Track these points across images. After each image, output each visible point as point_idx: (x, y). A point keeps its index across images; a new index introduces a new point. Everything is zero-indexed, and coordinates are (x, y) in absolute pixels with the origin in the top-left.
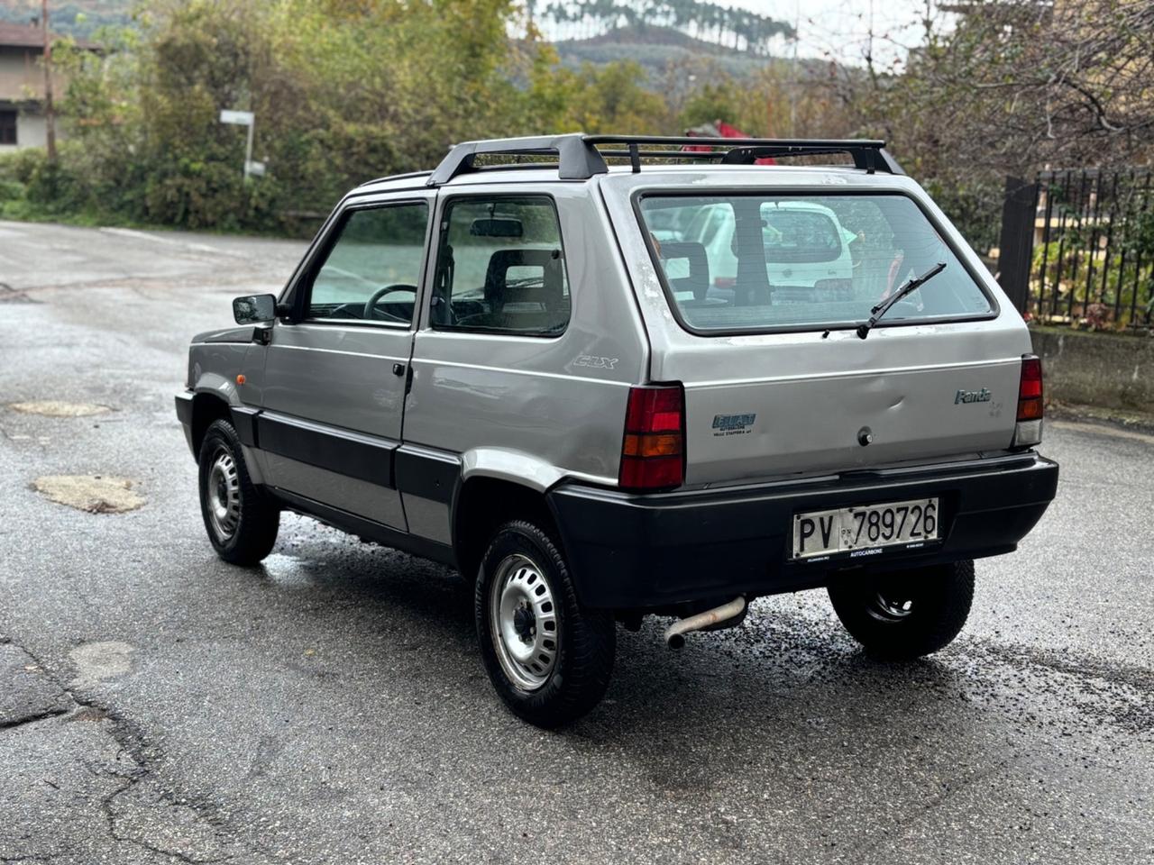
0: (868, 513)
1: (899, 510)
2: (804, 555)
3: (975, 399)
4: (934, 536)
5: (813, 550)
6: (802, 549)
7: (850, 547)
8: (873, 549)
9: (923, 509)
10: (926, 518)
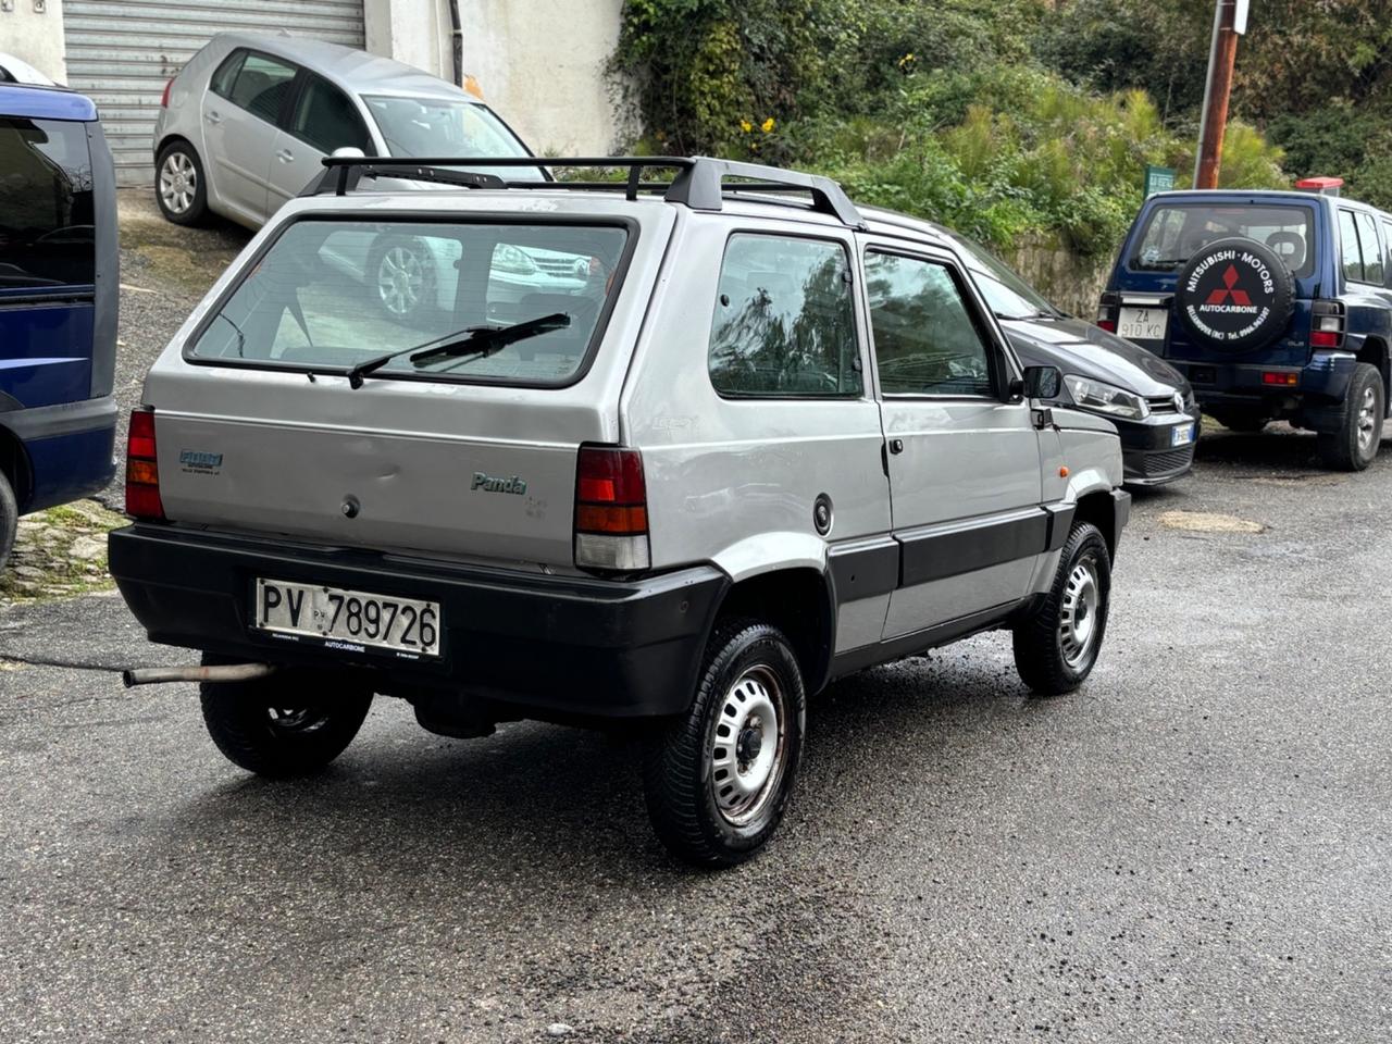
0: (347, 599)
1: (386, 605)
2: (268, 628)
3: (498, 488)
4: (434, 651)
5: (278, 624)
6: (266, 619)
7: (325, 634)
8: (354, 644)
9: (418, 613)
10: (423, 626)
